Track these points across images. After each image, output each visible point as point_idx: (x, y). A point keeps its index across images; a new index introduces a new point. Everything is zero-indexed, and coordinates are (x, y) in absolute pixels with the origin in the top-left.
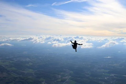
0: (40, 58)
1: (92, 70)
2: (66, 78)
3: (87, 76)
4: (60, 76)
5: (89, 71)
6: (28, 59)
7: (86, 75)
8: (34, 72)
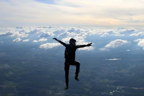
0: (23, 63)
1: (94, 80)
2: (59, 94)
3: (87, 90)
4: (51, 91)
5: (90, 82)
6: (7, 66)
7: (85, 89)
8: (15, 86)
